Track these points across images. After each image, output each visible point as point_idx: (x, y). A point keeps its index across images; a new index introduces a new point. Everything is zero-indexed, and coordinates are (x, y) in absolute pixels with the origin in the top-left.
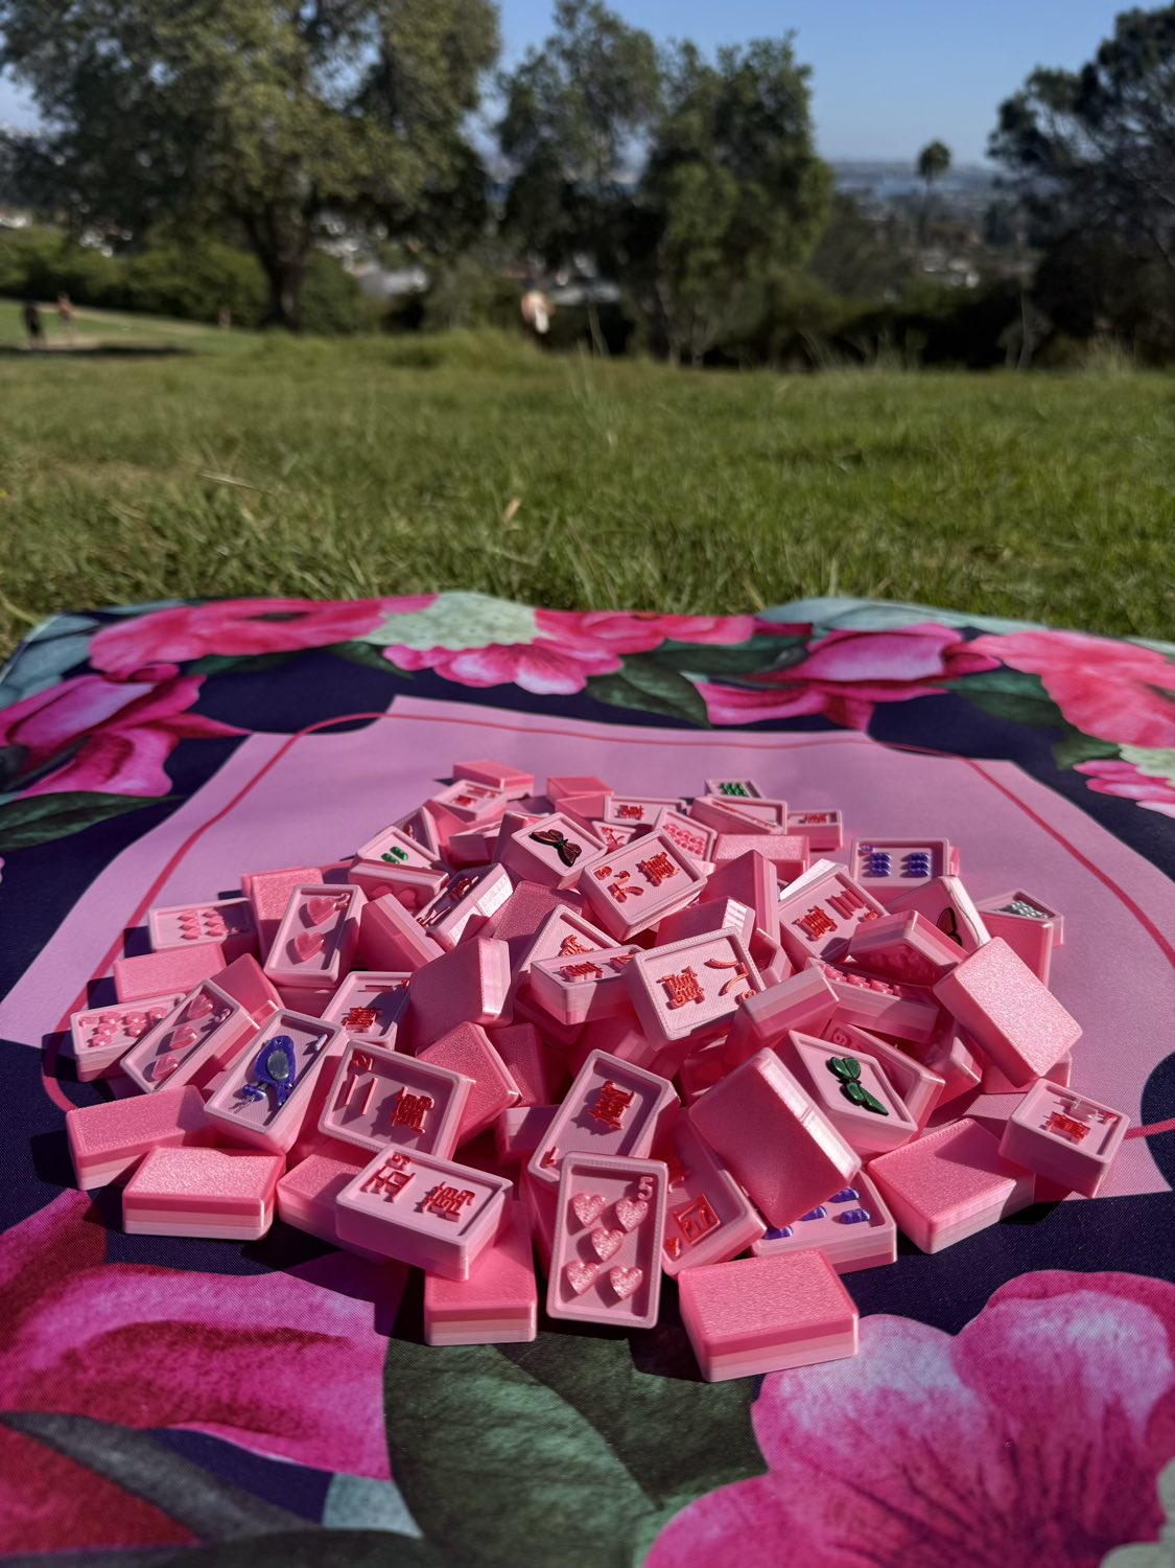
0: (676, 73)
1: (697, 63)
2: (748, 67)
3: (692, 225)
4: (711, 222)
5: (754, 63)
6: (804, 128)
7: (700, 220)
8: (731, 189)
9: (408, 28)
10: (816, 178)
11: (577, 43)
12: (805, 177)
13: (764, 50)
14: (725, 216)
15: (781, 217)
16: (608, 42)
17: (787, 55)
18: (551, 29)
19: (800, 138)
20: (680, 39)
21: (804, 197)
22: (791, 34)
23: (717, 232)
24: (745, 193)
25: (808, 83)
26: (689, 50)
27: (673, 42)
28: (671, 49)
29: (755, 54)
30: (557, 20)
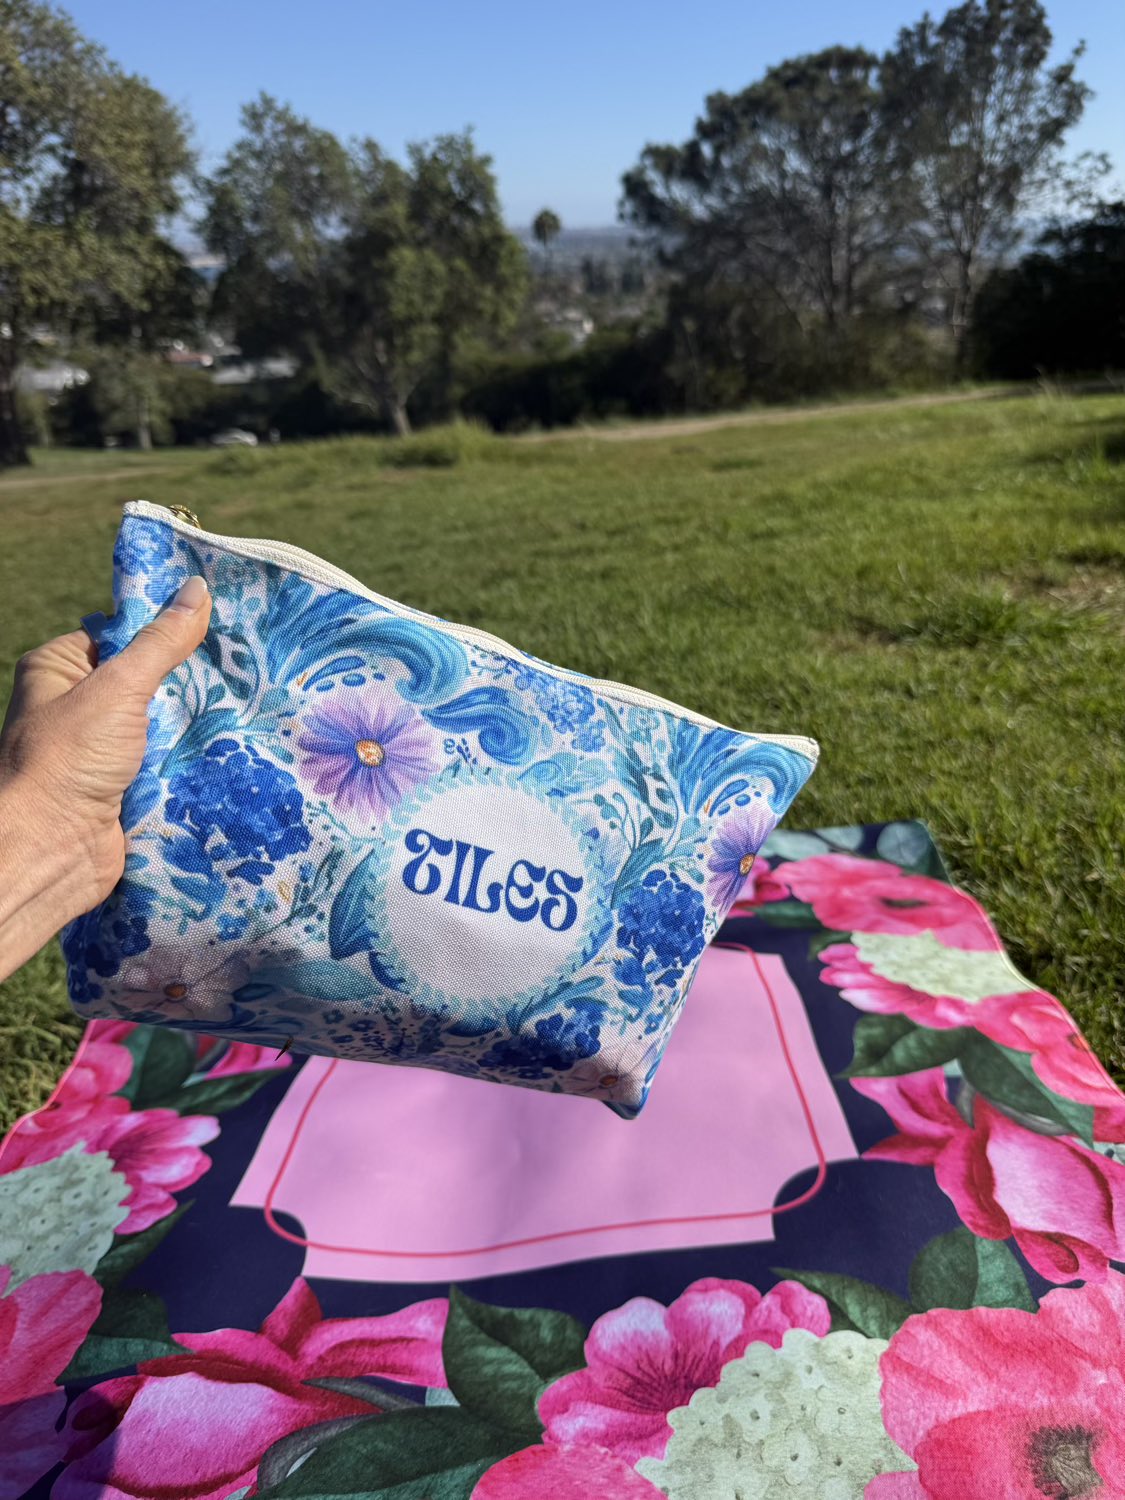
0: (363, 168)
1: (380, 158)
2: (435, 158)
3: (410, 303)
4: (428, 298)
5: (440, 156)
6: (494, 210)
7: (416, 297)
8: (440, 268)
9: (111, 141)
10: (512, 253)
11: (266, 143)
12: (503, 252)
13: (448, 144)
14: (438, 292)
15: (488, 291)
16: (298, 144)
17: (469, 147)
18: (242, 133)
19: (491, 218)
20: (361, 138)
21: (504, 270)
22: (470, 129)
23: (432, 309)
24: (452, 270)
25: (493, 170)
26: (371, 147)
27: (354, 140)
28: (356, 147)
29: (440, 148)
30: (244, 123)
